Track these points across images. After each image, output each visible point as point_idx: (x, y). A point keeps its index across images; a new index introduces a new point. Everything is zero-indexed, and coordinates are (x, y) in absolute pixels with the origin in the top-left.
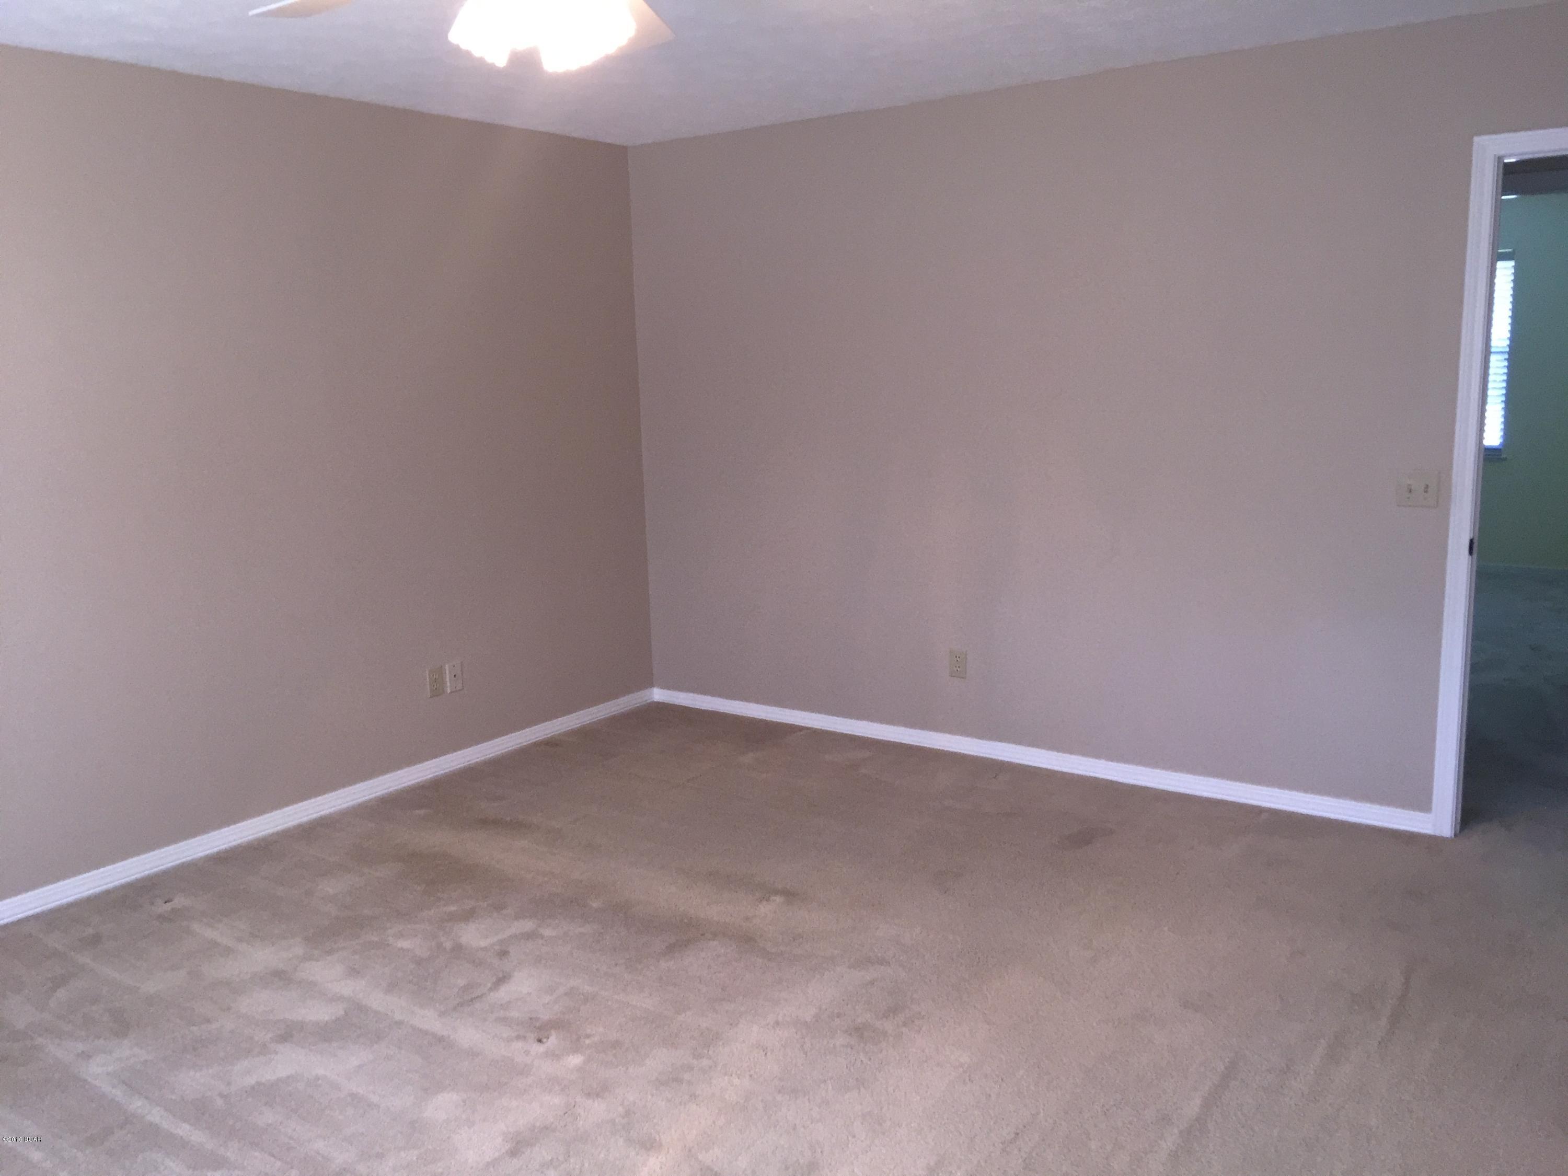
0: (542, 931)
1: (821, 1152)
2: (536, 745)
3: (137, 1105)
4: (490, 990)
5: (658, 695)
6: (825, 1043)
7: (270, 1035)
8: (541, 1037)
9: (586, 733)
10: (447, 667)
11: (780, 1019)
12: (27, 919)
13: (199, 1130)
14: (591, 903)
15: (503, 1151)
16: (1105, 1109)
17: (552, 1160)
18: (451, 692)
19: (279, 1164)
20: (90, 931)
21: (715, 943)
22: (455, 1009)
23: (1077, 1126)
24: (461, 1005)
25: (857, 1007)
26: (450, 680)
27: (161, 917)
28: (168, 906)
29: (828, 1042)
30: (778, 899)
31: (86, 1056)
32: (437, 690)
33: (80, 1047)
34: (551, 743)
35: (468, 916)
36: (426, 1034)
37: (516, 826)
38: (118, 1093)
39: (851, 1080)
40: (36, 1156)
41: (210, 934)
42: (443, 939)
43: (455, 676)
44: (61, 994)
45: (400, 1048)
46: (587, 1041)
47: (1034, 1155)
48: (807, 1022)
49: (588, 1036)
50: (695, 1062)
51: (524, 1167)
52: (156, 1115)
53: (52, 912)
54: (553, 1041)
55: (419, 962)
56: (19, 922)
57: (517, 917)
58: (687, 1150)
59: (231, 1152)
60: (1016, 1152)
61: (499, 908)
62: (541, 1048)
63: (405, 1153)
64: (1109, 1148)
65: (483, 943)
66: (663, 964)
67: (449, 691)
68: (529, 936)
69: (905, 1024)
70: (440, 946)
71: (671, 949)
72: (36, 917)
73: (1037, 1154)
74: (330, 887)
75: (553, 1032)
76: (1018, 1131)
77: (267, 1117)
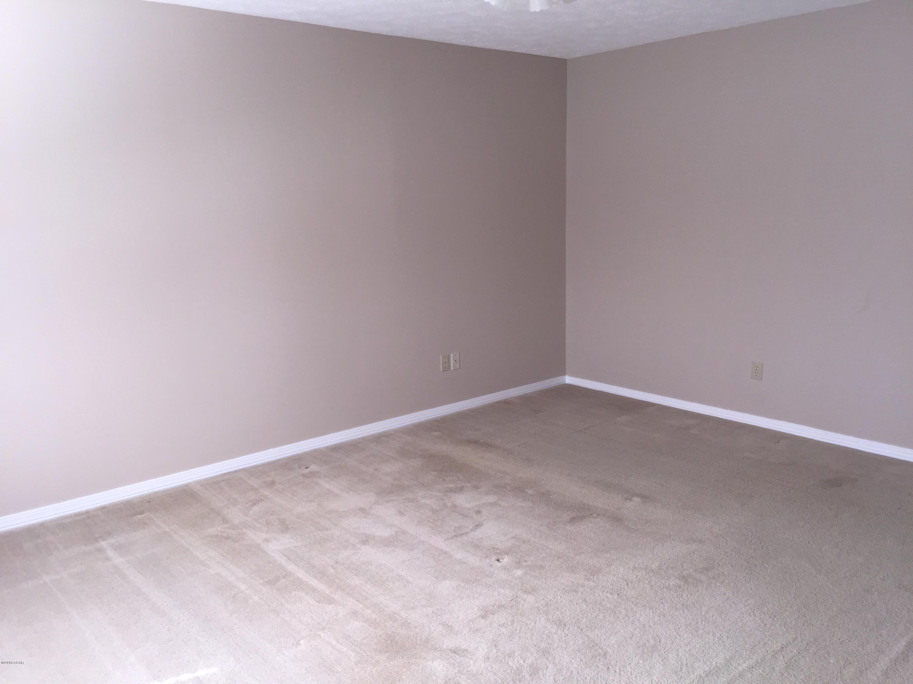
0: (500, 502)
1: (660, 641)
2: (499, 402)
3: (291, 567)
4: (471, 530)
5: (569, 380)
6: (664, 581)
7: (358, 540)
8: (499, 558)
9: (526, 399)
10: (452, 355)
11: (637, 566)
12: (240, 470)
13: (322, 584)
14: (527, 490)
15: (478, 615)
16: (840, 641)
17: (504, 624)
18: (453, 370)
19: (361, 605)
20: (270, 479)
21: (599, 519)
22: (452, 538)
23: (822, 648)
24: (456, 536)
25: (684, 565)
26: (453, 362)
27: (303, 475)
28: (307, 471)
29: (665, 582)
30: (637, 499)
31: (266, 540)
32: (447, 368)
33: (265, 536)
34: (506, 402)
35: (461, 490)
36: (437, 549)
37: (488, 446)
38: (282, 560)
39: (679, 604)
40: (243, 587)
41: (327, 486)
42: (447, 501)
43: (456, 361)
44: (256, 508)
45: (423, 555)
46: (524, 564)
47: (793, 660)
48: (653, 569)
49: (526, 561)
50: (586, 583)
51: (489, 624)
52: (301, 574)
53: (251, 468)
54: (506, 560)
55: (434, 512)
56: (236, 471)
57: (487, 494)
58: (580, 629)
59: (337, 596)
60: (781, 657)
61: (476, 487)
62: (498, 564)
63: (426, 609)
64: (842, 663)
65: (468, 505)
66: (568, 527)
67: (452, 369)
68: (494, 504)
69: (714, 578)
70: (445, 504)
71: (572, 520)
72: (244, 470)
73: (795, 661)
74: (387, 468)
75: (506, 556)
76: (783, 646)
77: (356, 581)
